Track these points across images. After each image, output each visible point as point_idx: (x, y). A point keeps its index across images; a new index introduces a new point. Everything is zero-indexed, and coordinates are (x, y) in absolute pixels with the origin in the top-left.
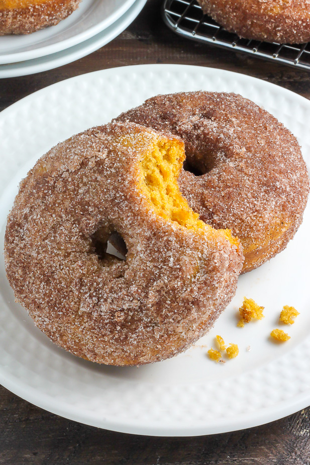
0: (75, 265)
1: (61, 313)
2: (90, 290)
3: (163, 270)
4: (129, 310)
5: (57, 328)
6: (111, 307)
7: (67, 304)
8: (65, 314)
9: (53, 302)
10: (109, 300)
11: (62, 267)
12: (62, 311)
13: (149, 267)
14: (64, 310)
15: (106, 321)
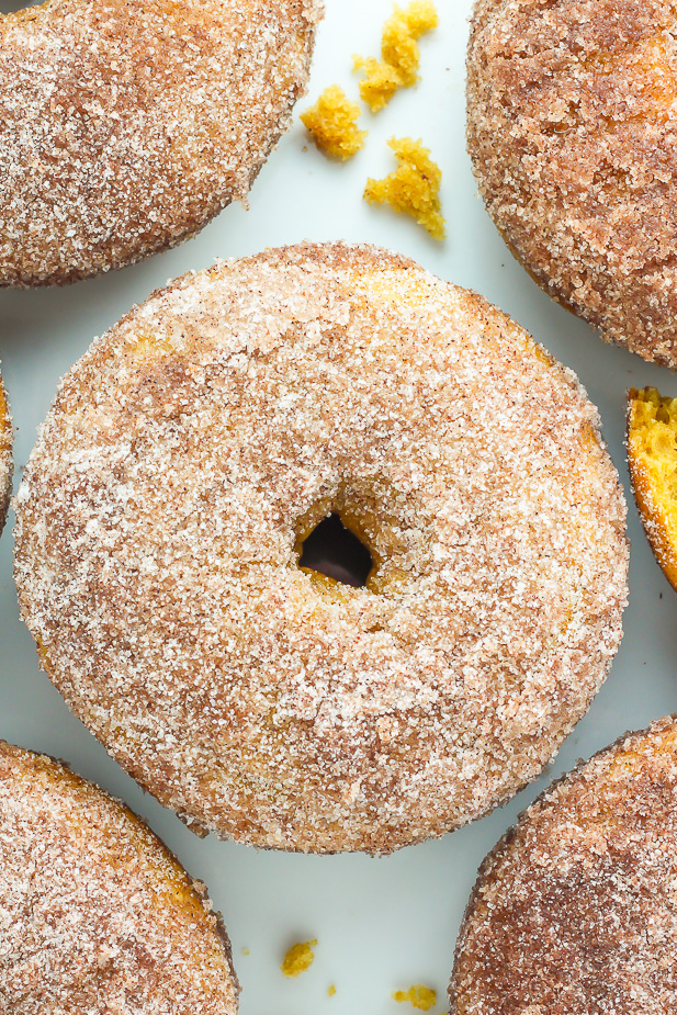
0: (263, 598)
1: (222, 722)
2: (306, 662)
3: (497, 612)
4: (410, 712)
5: (195, 760)
6: (367, 705)
7: (242, 697)
8: (235, 724)
9: (201, 692)
10: (362, 689)
11: (226, 601)
12: (225, 717)
13: (464, 603)
14: (231, 714)
15: (354, 743)
